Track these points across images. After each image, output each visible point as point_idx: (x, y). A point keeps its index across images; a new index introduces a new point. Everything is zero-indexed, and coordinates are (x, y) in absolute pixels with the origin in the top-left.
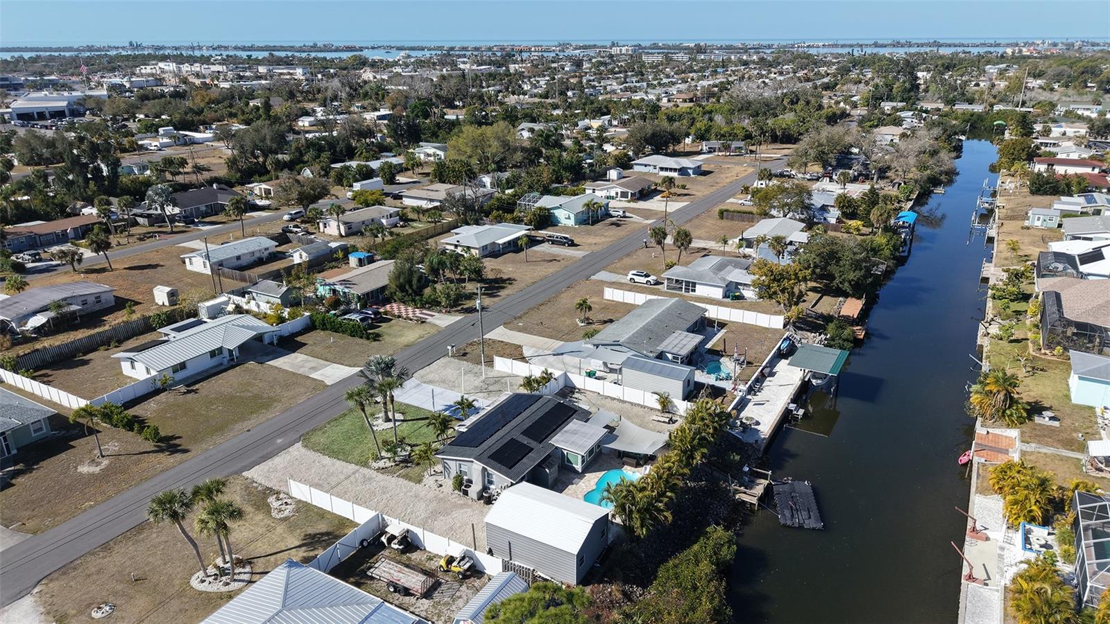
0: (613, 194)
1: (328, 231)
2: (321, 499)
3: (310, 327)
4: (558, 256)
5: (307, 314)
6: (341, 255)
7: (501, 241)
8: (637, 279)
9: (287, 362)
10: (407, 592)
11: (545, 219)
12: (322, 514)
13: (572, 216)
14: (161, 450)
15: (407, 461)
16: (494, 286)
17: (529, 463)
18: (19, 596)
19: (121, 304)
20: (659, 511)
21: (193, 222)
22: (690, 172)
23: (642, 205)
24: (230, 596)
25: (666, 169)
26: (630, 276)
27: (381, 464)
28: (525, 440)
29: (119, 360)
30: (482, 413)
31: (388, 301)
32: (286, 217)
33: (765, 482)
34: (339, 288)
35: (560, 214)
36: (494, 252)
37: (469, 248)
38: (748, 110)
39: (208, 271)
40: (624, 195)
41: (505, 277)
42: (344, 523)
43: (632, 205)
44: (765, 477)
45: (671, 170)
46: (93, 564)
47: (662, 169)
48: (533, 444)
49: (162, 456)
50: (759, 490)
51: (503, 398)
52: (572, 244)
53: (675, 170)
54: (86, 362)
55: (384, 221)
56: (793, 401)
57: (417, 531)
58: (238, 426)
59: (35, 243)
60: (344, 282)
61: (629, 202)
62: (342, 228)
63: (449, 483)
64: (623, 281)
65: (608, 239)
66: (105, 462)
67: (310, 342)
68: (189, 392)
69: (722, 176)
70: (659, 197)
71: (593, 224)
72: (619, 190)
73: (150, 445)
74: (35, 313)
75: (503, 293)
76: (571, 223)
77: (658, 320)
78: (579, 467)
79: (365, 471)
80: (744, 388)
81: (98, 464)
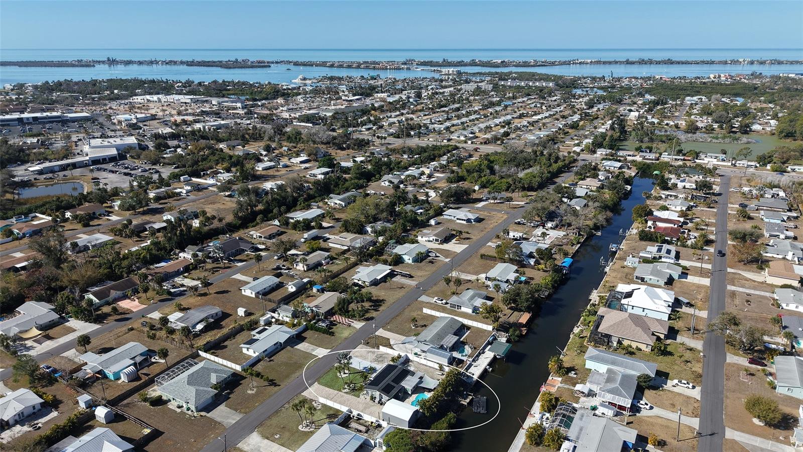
0: (431, 239)
1: (298, 268)
2: (330, 403)
3: (306, 329)
4: (404, 284)
5: (305, 323)
6: (309, 286)
7: (379, 278)
8: (437, 301)
9: (302, 346)
10: (360, 431)
11: (398, 260)
12: (331, 408)
13: (411, 259)
14: (271, 385)
15: (354, 390)
16: (377, 303)
17: (394, 392)
18: (252, 432)
19: (225, 316)
20: (433, 408)
21: (232, 260)
22: (472, 221)
23: (446, 246)
24: (312, 433)
25: (460, 219)
26: (435, 300)
27: (345, 391)
28: (393, 384)
29: (242, 347)
30: (378, 372)
31: (333, 314)
32: (276, 257)
33: (471, 397)
34: (314, 309)
35: (406, 258)
36: (375, 283)
37: (364, 282)
38: (514, 161)
39: (253, 296)
40: (437, 240)
41: (381, 299)
42: (338, 411)
43: (441, 247)
44: (471, 395)
45: (462, 220)
46: (268, 423)
47: (458, 219)
48: (395, 385)
49: (272, 387)
50: (468, 400)
51: (384, 366)
52: (411, 277)
53: (464, 220)
54: (226, 347)
55: (323, 262)
56: (488, 365)
57: (361, 413)
58: (293, 376)
59: (168, 276)
60: (316, 306)
61: (439, 244)
62: (305, 267)
63: (369, 398)
64: (432, 302)
65: (427, 273)
66: (255, 390)
67: (307, 336)
68: (271, 361)
69: (489, 222)
70: (454, 241)
71: (421, 262)
72: (434, 238)
73: (266, 383)
74: (198, 323)
75: (381, 309)
76: (410, 262)
77: (443, 329)
78: (410, 393)
79: (340, 393)
80: (471, 360)
81: (253, 390)
